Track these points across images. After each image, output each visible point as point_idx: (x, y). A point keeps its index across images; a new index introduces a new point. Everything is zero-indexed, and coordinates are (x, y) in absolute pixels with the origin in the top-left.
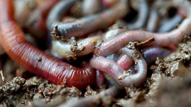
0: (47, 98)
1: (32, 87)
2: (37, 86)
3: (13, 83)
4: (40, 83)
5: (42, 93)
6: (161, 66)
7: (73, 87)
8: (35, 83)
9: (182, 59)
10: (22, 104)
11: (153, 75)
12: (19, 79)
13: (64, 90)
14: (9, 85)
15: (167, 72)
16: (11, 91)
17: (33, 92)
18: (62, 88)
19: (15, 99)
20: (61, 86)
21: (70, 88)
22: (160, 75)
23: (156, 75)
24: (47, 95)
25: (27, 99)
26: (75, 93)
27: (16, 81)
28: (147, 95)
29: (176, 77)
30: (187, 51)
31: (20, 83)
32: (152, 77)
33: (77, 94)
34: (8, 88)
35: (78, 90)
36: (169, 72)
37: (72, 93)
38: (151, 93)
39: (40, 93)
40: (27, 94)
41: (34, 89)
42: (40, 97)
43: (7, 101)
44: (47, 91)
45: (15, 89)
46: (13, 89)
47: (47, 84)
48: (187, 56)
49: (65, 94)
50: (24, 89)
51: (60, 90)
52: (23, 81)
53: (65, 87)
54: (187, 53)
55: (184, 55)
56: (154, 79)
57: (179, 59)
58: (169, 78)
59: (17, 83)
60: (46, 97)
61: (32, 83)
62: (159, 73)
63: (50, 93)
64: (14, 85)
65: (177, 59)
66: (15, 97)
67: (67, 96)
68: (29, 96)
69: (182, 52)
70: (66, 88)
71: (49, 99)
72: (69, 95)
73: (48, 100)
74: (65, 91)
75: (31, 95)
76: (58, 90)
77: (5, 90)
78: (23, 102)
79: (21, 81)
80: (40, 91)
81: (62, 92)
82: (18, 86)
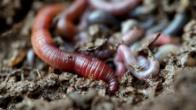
0: (79, 90)
1: (64, 82)
2: (68, 81)
3: (49, 79)
4: (71, 78)
5: (74, 87)
6: (173, 59)
7: (100, 80)
8: (66, 78)
9: (190, 52)
10: (57, 96)
11: (167, 66)
12: (54, 76)
13: (93, 83)
14: (46, 81)
15: (178, 63)
16: (48, 86)
17: (66, 86)
18: (91, 82)
19: (50, 93)
20: (90, 80)
21: (98, 82)
22: (173, 67)
23: (170, 66)
24: (78, 88)
25: (61, 92)
26: (103, 86)
27: (51, 77)
28: (163, 84)
29: (186, 68)
30: (194, 44)
31: (55, 79)
32: (166, 68)
33: (104, 87)
34: (45, 83)
35: (105, 83)
36: (180, 64)
37: (101, 86)
38: (167, 82)
39: (72, 87)
40: (61, 88)
41: (66, 83)
42: (72, 90)
43: (43, 95)
44: (79, 84)
45: (52, 85)
46: (50, 84)
47: (77, 78)
48: (193, 49)
49: (94, 86)
50: (58, 84)
51: (90, 84)
52: (57, 77)
53: (93, 81)
54: (193, 46)
55: (191, 48)
56: (168, 70)
57: (188, 52)
58: (181, 68)
59: (52, 79)
60: (77, 90)
61: (64, 78)
62: (172, 65)
63: (81, 87)
64: (50, 81)
65: (185, 52)
66: (50, 91)
67: (96, 88)
68: (62, 90)
69: (189, 45)
70: (95, 82)
71: (81, 92)
72: (97, 88)
73: (79, 92)
74: (95, 84)
75: (64, 89)
76: (88, 83)
77: (43, 86)
78: (58, 95)
79: (55, 77)
80: (72, 85)
81: (91, 85)
82: (54, 82)
